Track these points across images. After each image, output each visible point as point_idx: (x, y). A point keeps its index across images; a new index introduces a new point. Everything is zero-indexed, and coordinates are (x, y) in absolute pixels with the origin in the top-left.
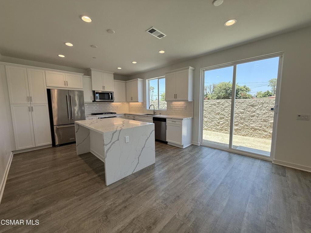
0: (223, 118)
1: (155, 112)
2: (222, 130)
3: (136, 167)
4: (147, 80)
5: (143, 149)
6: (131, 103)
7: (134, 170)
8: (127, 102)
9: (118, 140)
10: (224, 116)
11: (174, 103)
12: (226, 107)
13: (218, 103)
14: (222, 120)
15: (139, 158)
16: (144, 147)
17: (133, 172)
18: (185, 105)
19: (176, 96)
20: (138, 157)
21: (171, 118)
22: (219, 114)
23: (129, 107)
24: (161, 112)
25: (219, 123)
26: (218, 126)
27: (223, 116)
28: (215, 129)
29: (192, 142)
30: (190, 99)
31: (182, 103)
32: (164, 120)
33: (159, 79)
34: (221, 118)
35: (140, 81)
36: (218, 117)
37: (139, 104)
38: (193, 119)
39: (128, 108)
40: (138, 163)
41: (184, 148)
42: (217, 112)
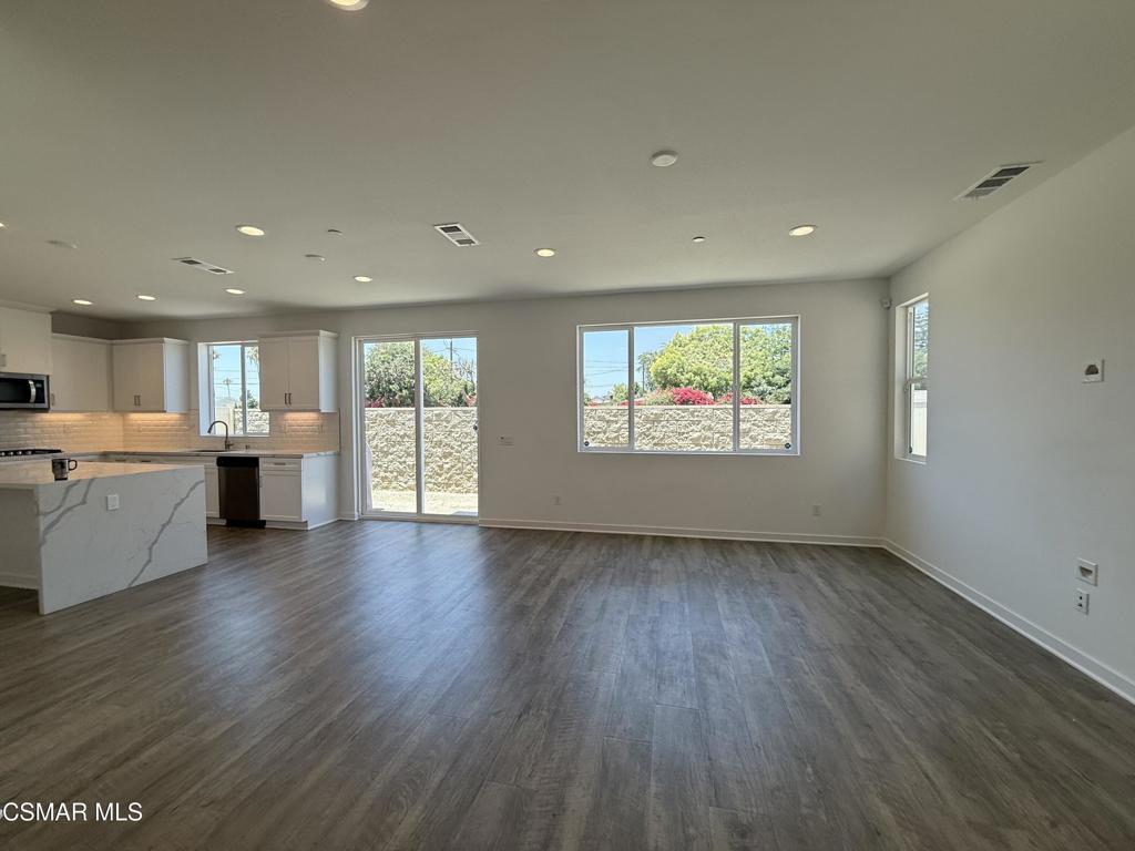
0: (451, 454)
1: (228, 442)
2: (450, 486)
3: (142, 571)
4: (202, 348)
5: (164, 526)
6: (134, 416)
7: (135, 579)
8: (115, 411)
9: (84, 502)
10: (452, 448)
11: (291, 416)
12: (454, 427)
13: (436, 415)
14: (447, 460)
15: (150, 549)
16: (169, 522)
17: (133, 582)
18: (319, 422)
19: (288, 398)
20: (147, 546)
21: (274, 456)
22: (439, 444)
23: (125, 430)
24: (247, 441)
25: (441, 467)
26: (440, 475)
27: (449, 450)
28: (435, 484)
29: (338, 514)
30: (326, 405)
31: (312, 416)
32: (253, 462)
33: (243, 345)
34: (446, 456)
35: (171, 349)
36: (439, 451)
37: (171, 416)
38: (339, 455)
39: (121, 433)
40: (149, 561)
41: (309, 528)
42: (435, 439)
